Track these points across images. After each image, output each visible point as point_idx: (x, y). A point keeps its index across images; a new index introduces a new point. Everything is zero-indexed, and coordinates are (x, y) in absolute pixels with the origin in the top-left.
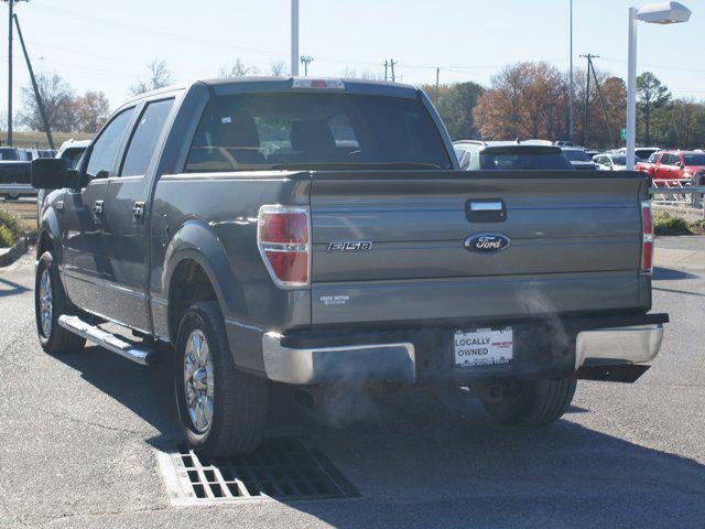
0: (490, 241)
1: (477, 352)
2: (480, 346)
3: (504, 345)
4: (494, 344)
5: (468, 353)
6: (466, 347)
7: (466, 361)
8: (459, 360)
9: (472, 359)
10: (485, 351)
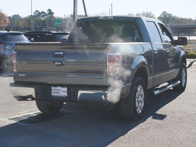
0: (58, 62)
1: (57, 93)
2: (58, 91)
3: (65, 92)
4: (62, 91)
5: (55, 93)
6: (55, 91)
7: (55, 95)
8: (53, 94)
9: (56, 94)
10: (59, 93)
